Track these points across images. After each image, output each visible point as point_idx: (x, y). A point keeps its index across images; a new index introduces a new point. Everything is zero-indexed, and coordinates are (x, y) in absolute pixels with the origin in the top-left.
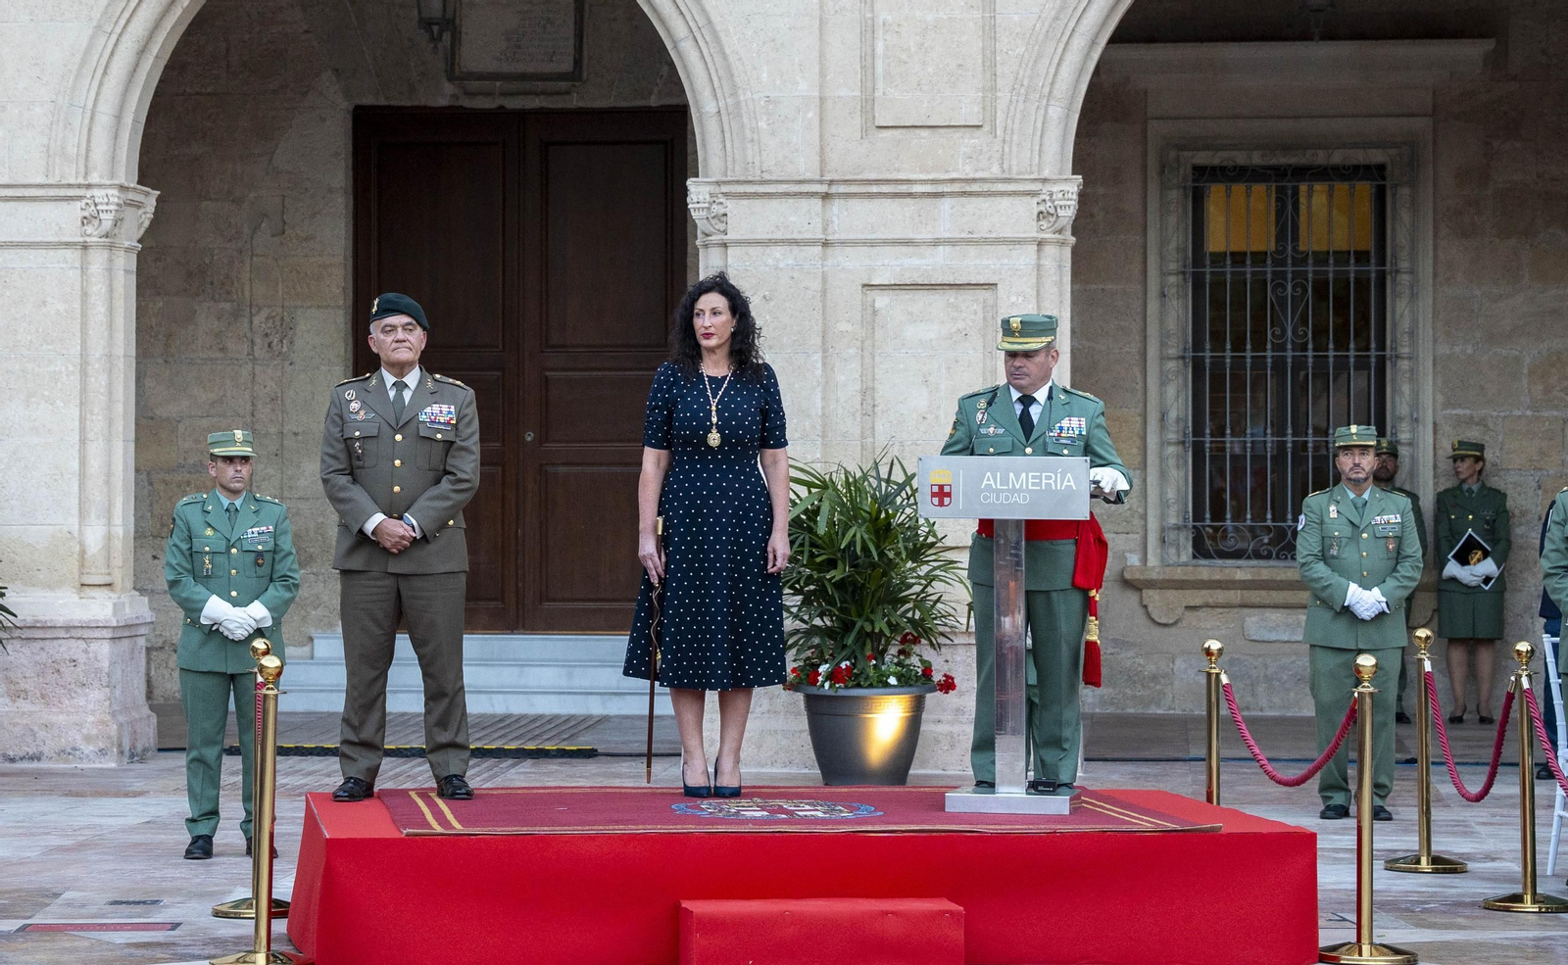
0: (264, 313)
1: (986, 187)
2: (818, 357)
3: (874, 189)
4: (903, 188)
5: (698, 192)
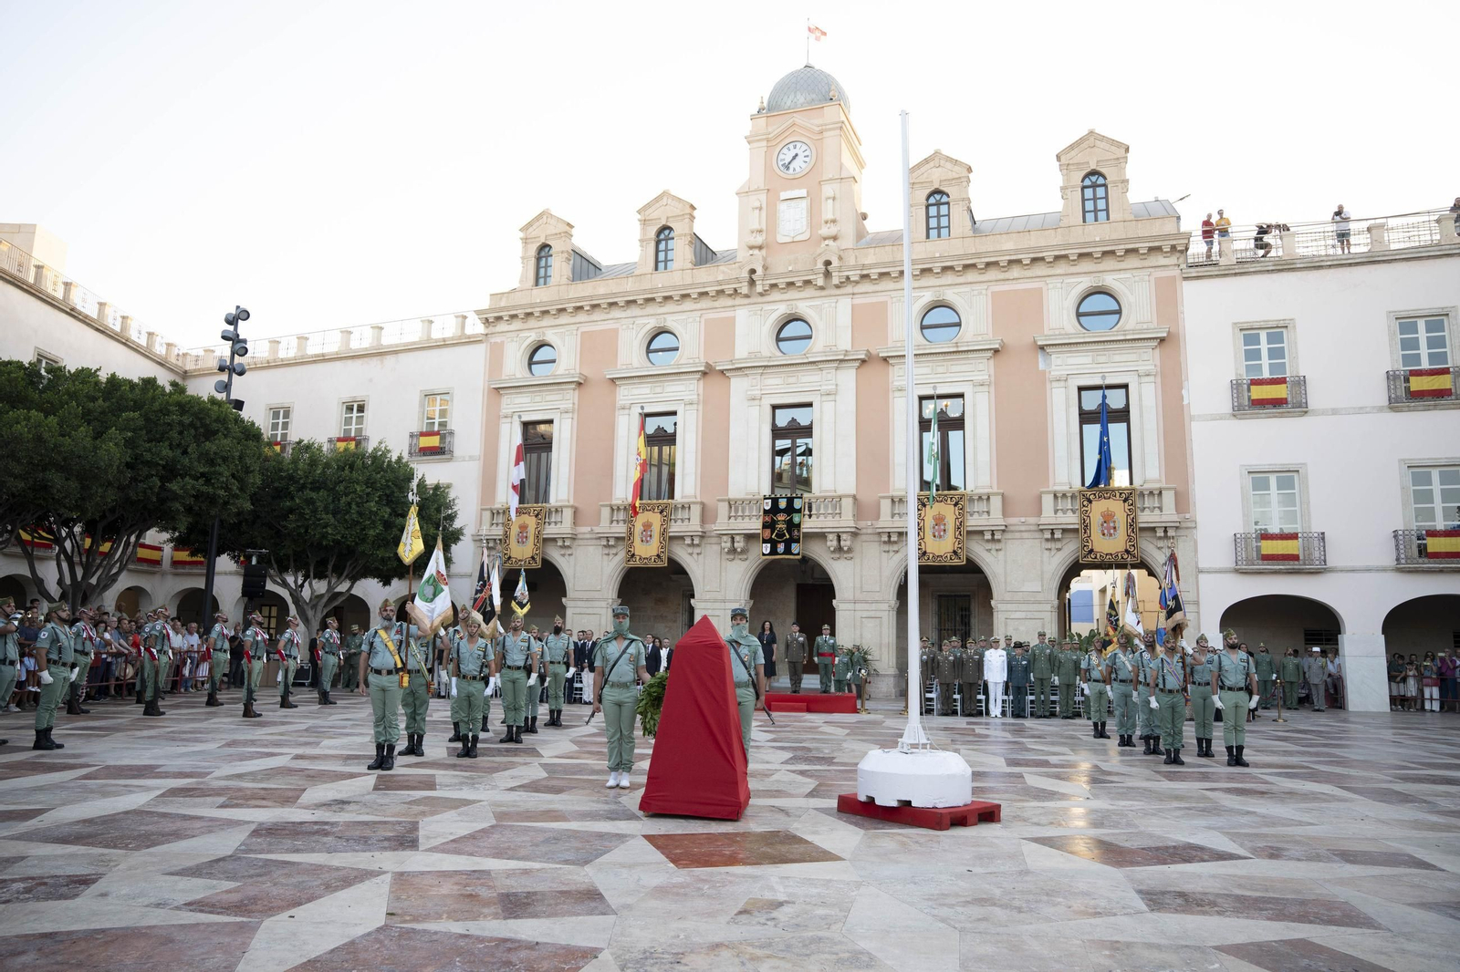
1: (880, 602)
3: (863, 601)
4: (867, 601)
5: (833, 601)
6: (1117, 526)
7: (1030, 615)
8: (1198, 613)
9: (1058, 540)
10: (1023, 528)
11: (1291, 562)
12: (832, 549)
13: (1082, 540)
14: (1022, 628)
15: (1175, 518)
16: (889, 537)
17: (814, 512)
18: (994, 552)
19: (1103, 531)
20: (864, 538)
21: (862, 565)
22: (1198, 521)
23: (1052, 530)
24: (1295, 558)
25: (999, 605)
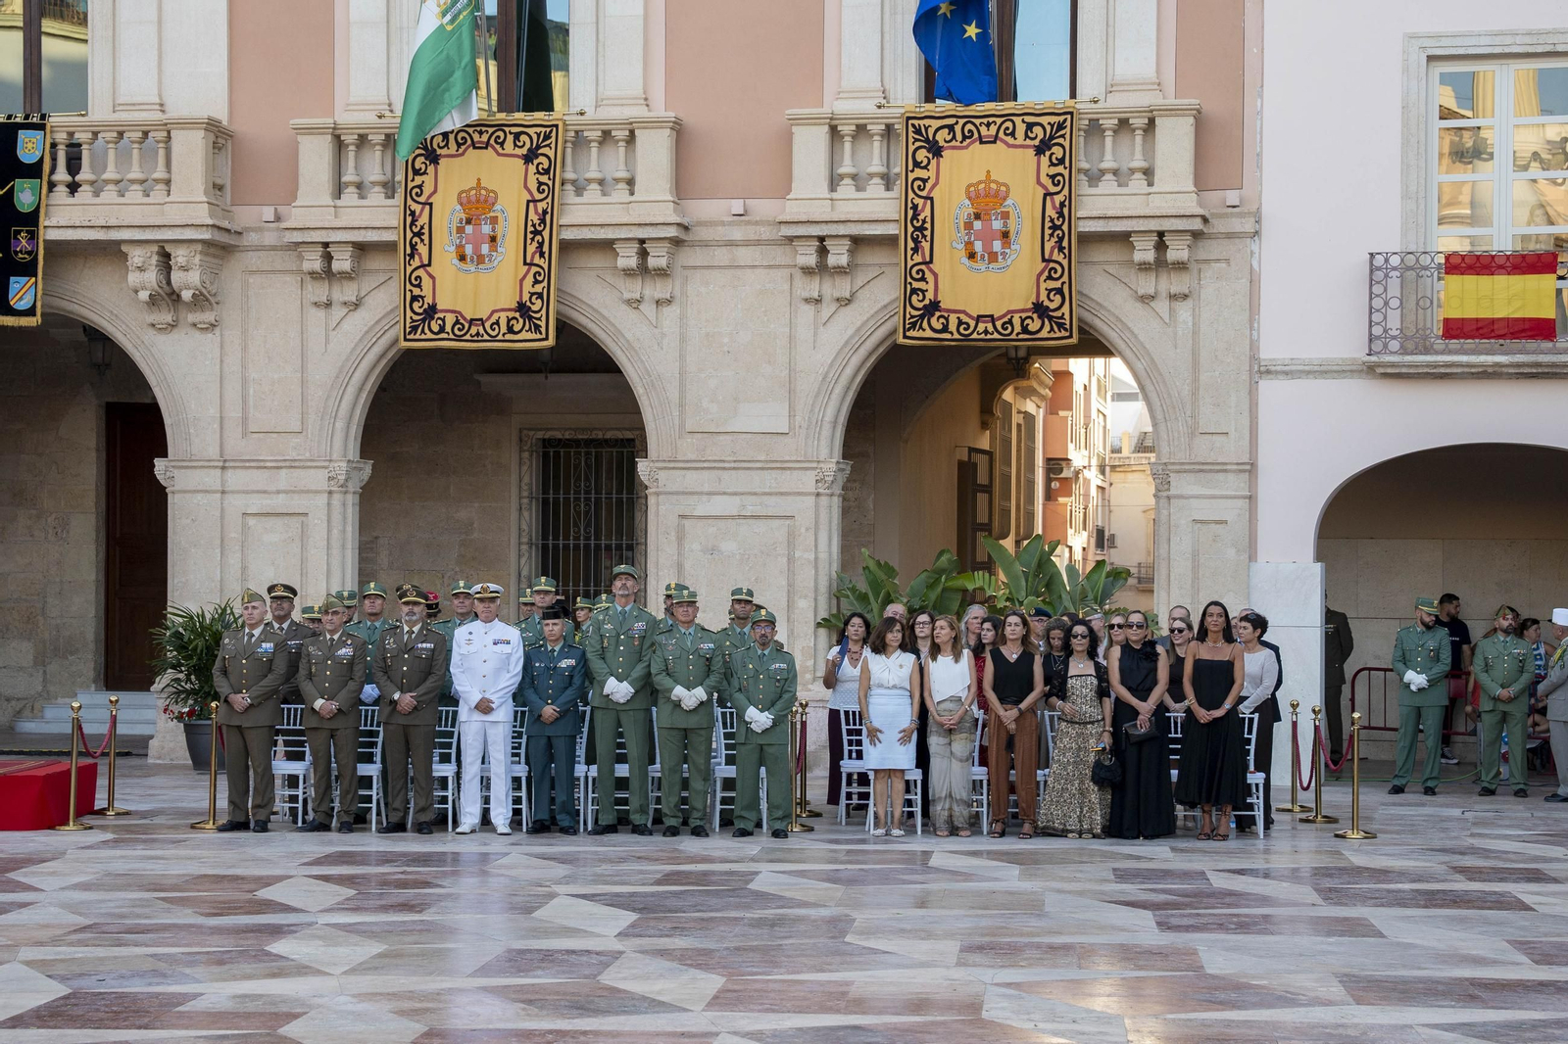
0: (53, 516)
1: (302, 464)
2: (218, 551)
3: (247, 464)
4: (262, 464)
5: (159, 464)
6: (1012, 229)
7: (752, 506)
8: (1252, 498)
9: (840, 271)
10: (737, 234)
11: (1532, 344)
12: (144, 295)
13: (907, 272)
14: (728, 546)
15: (1190, 204)
16: (328, 258)
17: (84, 175)
18: (648, 308)
19: (969, 244)
20: (252, 260)
21: (245, 349)
22: (1266, 211)
23: (822, 239)
24: (1541, 329)
25: (662, 475)
